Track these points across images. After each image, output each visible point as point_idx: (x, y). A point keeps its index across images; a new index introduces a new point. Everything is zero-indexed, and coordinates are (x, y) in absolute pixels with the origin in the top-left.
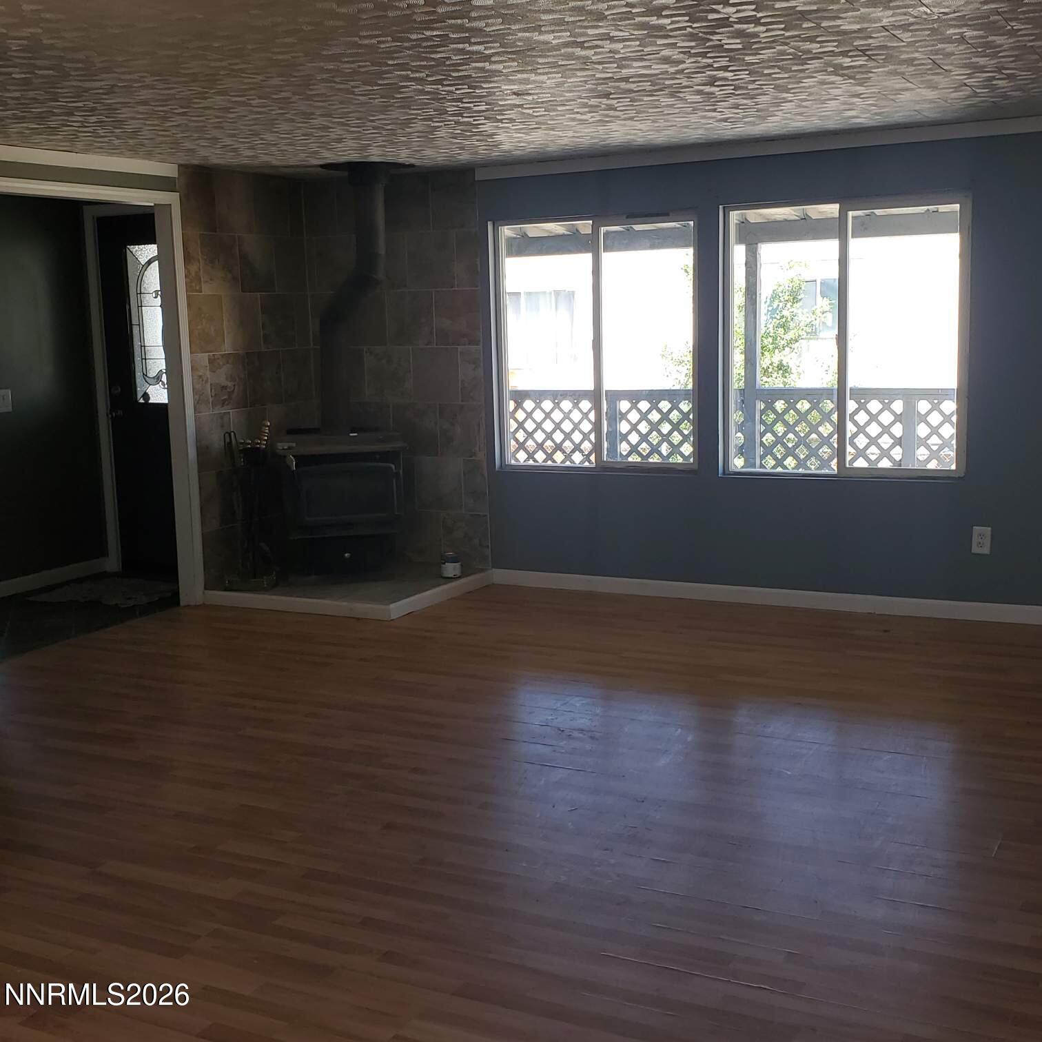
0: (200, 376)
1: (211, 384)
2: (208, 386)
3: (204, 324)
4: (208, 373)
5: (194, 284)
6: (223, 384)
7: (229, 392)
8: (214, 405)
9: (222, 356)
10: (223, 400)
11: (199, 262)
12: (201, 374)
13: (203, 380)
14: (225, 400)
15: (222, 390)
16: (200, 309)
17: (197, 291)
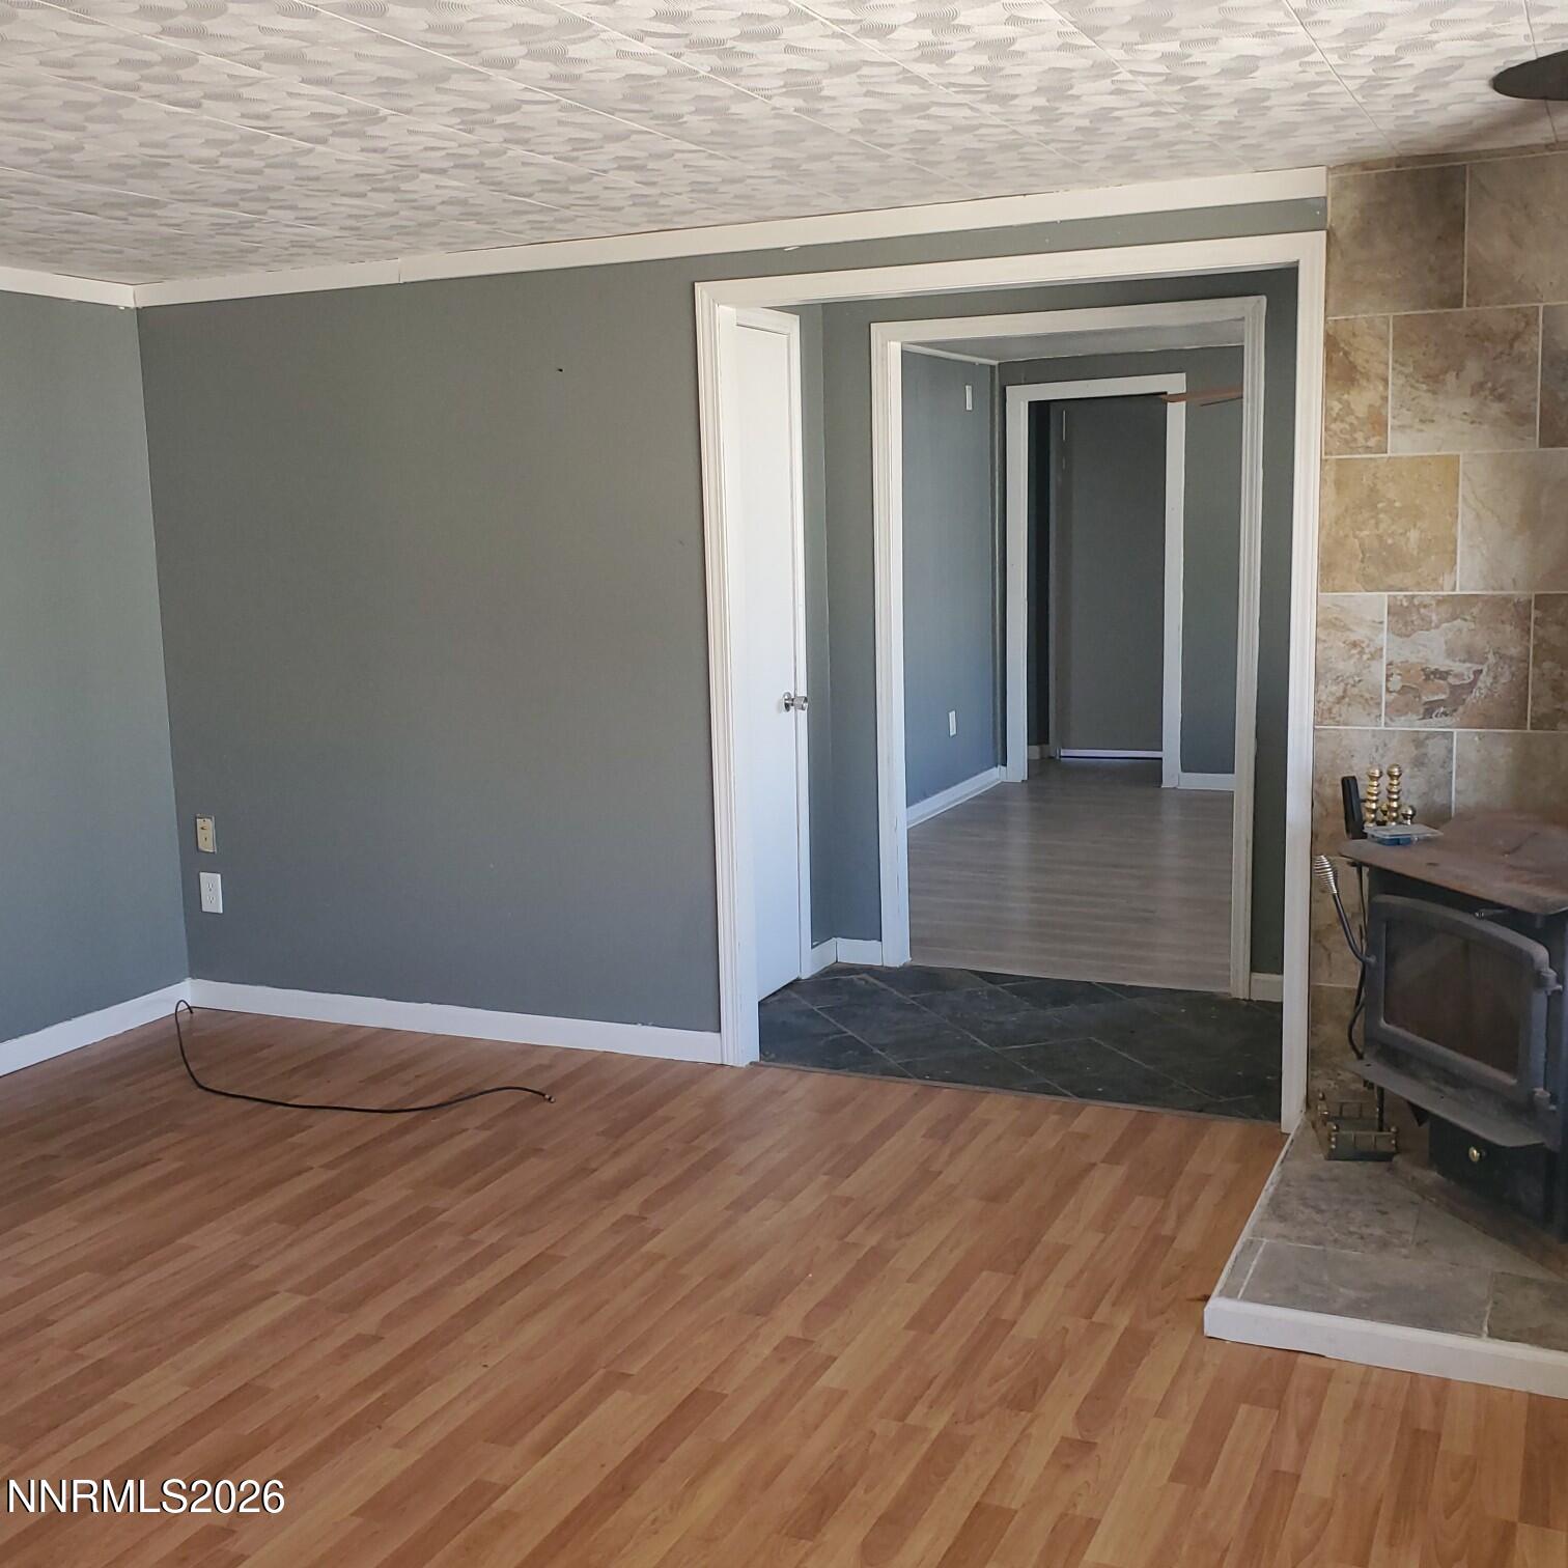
0: (1354, 645)
1: (1390, 664)
2: (1380, 670)
3: (1382, 526)
4: (1383, 639)
5: (1359, 436)
6: (1433, 668)
7: (1453, 687)
8: (1395, 711)
9: (1441, 601)
10: (1426, 703)
11: (1386, 381)
12: (1353, 637)
13: (1361, 653)
14: (1441, 703)
15: (1427, 678)
16: (1373, 490)
17: (1368, 449)
